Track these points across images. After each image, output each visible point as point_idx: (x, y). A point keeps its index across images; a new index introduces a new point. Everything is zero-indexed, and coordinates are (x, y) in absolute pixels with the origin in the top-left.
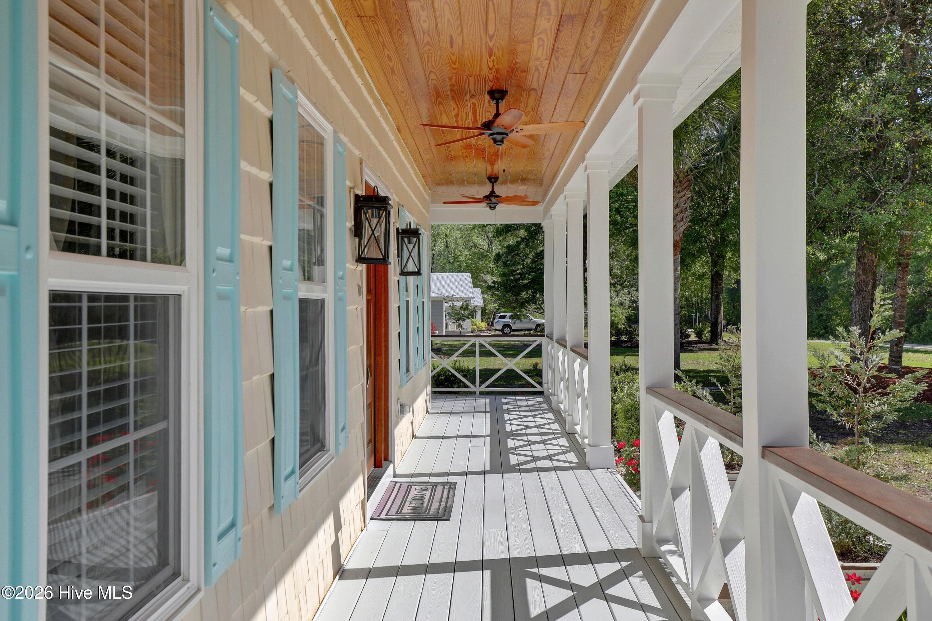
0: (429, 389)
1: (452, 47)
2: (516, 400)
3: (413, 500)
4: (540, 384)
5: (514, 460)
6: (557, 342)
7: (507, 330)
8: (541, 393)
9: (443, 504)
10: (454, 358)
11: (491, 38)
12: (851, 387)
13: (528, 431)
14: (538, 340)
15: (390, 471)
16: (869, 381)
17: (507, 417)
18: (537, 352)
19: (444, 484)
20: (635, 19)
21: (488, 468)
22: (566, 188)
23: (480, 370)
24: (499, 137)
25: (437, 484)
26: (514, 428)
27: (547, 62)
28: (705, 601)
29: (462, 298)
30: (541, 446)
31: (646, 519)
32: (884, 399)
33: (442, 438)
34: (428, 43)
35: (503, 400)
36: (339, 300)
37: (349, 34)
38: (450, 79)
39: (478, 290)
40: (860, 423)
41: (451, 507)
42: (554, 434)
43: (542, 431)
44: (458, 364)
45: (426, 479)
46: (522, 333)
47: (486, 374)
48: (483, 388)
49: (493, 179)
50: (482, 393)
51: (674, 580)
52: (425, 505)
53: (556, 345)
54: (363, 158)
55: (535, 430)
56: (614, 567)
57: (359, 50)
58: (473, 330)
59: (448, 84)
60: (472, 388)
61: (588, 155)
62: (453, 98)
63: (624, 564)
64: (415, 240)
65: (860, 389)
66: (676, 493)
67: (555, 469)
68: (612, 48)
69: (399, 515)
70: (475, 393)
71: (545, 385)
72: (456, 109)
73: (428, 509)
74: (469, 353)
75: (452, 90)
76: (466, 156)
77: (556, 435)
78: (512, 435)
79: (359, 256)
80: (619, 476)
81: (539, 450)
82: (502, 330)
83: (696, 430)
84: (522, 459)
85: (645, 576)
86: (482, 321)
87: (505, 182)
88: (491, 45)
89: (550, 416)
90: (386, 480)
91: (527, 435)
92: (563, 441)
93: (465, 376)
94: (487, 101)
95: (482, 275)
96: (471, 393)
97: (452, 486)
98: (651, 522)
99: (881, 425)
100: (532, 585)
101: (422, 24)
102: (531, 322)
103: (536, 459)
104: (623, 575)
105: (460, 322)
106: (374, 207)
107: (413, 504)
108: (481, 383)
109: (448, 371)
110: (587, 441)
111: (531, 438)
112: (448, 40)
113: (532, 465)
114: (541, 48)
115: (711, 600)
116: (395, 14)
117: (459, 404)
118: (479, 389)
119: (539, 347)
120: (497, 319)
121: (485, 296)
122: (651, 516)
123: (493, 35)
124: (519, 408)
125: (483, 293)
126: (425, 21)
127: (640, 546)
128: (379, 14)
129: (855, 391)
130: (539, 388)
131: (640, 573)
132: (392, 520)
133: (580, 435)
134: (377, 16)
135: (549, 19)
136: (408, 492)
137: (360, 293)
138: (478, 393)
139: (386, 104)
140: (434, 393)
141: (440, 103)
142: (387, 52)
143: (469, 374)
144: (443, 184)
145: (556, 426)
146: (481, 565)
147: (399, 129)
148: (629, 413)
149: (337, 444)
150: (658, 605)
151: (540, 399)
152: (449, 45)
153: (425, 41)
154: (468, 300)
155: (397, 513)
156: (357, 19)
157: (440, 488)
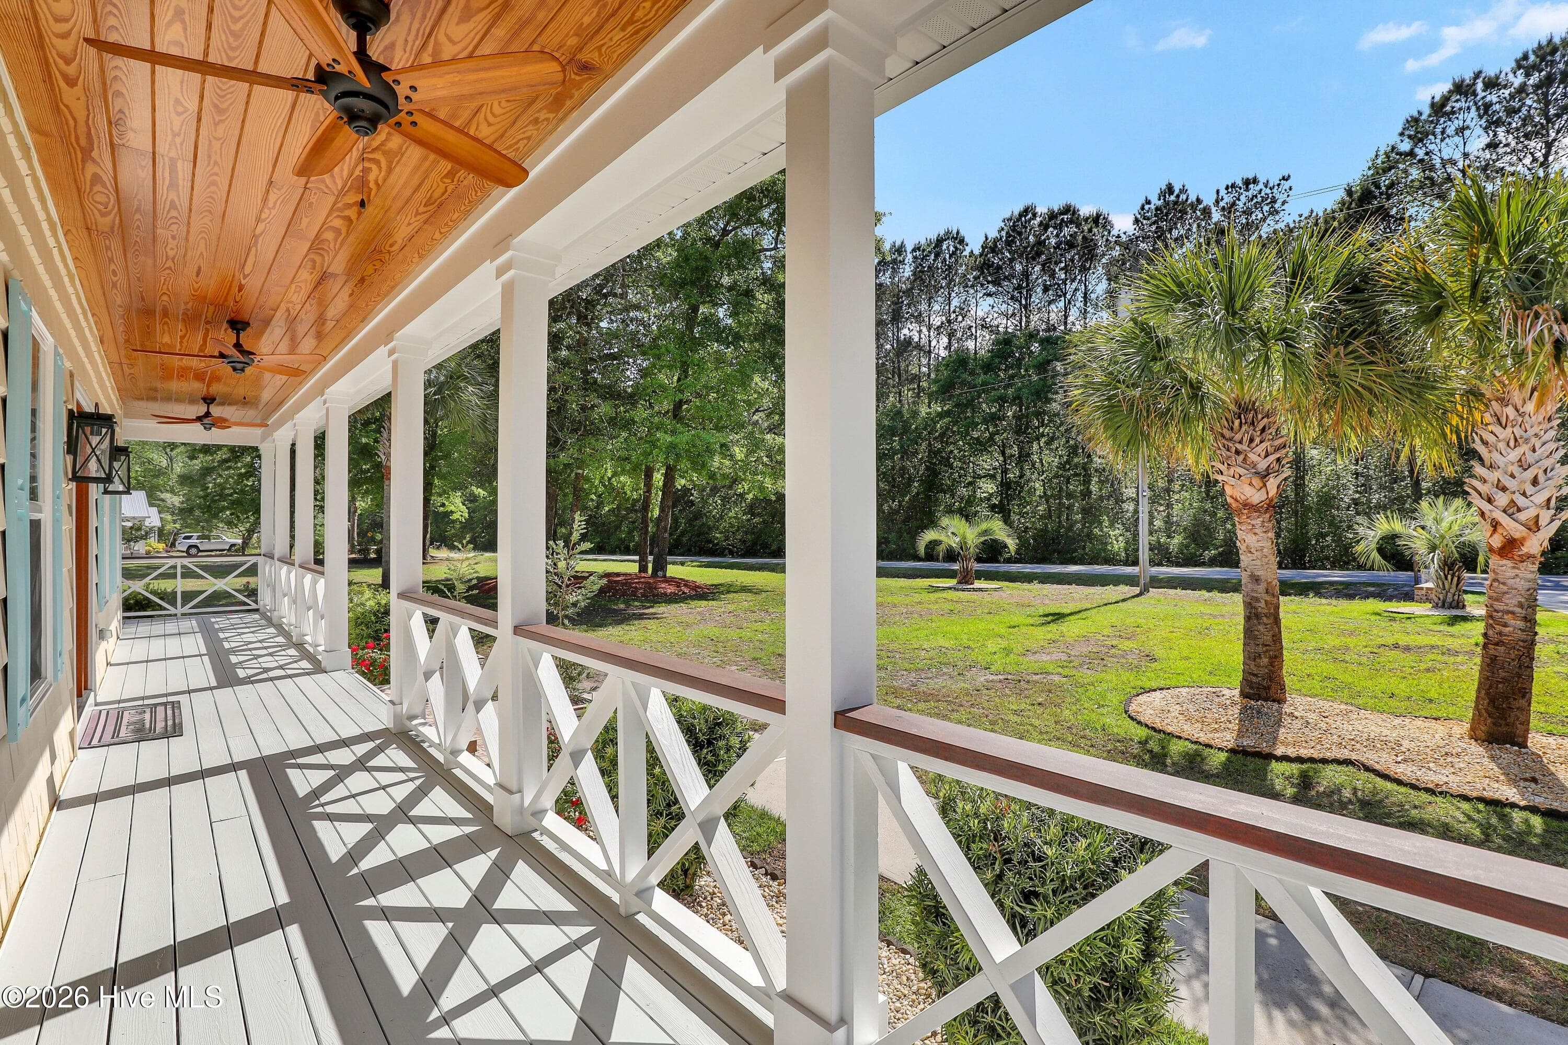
0: (120, 614)
1: (197, 276)
2: (228, 619)
3: (129, 724)
4: (256, 602)
5: (241, 673)
6: (279, 560)
7: (193, 551)
8: (257, 610)
9: (170, 723)
10: (147, 580)
11: (245, 277)
12: (557, 584)
13: (250, 646)
14: (253, 560)
15: (91, 700)
16: (569, 579)
17: (222, 635)
18: (253, 571)
19: (165, 704)
20: (393, 288)
21: (214, 683)
22: (297, 416)
23: (182, 592)
24: (239, 366)
25: (156, 705)
26: (233, 645)
27: (300, 306)
28: (455, 753)
29: (134, 518)
30: (270, 658)
31: (396, 701)
32: (579, 591)
33: (128, 664)
34: (170, 268)
35: (213, 620)
36: (56, 521)
37: (67, 242)
38: (187, 303)
39: (155, 509)
40: (563, 610)
41: (181, 724)
42: (280, 646)
43: (266, 645)
44: (151, 586)
45: (141, 703)
46: (213, 553)
47: (188, 596)
48: (186, 609)
49: (209, 400)
50: (182, 615)
51: (425, 745)
52: (147, 726)
53: (277, 563)
54: (74, 372)
55: (258, 645)
56: (370, 745)
57: (75, 259)
58: (148, 552)
59: (183, 307)
60: (172, 610)
61: (327, 391)
62: (183, 320)
63: (378, 742)
64: (123, 458)
65: (564, 586)
66: (428, 676)
67: (290, 676)
68: (367, 306)
69: (116, 740)
70: (176, 615)
71: (261, 603)
72: (184, 331)
73: (152, 729)
74: (170, 575)
75: (184, 314)
76: (182, 376)
77: (283, 647)
78: (233, 651)
79: (74, 472)
80: (357, 675)
81: (268, 662)
82: (187, 552)
83: (450, 623)
84: (250, 672)
85: (399, 747)
86: (159, 542)
87: (222, 404)
88: (243, 282)
89: (272, 630)
90: (89, 709)
91: (250, 650)
92: (292, 652)
93: (162, 599)
94: (223, 329)
95: (159, 493)
96: (170, 615)
97: (176, 706)
98: (401, 704)
99: (577, 610)
100: (293, 774)
101: (168, 250)
102: (224, 542)
103: (266, 670)
104: (380, 749)
105: (132, 543)
106: (93, 425)
107: (132, 727)
108: (183, 606)
109: (140, 594)
110: (321, 649)
111: (254, 652)
112: (196, 269)
113: (265, 676)
114: (296, 295)
115: (461, 751)
116: (137, 236)
117: (158, 627)
118: (180, 610)
119: (255, 565)
120: (180, 540)
121: (162, 516)
122: (401, 699)
123: (248, 275)
124: (233, 627)
125: (160, 512)
126: (172, 249)
127: (391, 726)
128: (116, 232)
129: (560, 587)
130: (254, 606)
131: (394, 746)
132: (108, 745)
133: (310, 645)
134: (113, 233)
135: (312, 273)
136: (120, 717)
137: (71, 514)
138: (179, 615)
139: (93, 315)
140: (124, 618)
141: (166, 323)
142: (113, 267)
143: (170, 597)
144: (142, 399)
145: (281, 639)
146: (234, 767)
147: (102, 342)
148: (359, 621)
149: (56, 671)
150: (413, 765)
151: (257, 616)
152: (194, 274)
153: (166, 266)
154: (142, 520)
155: (113, 738)
156: (84, 231)
157: (160, 709)
